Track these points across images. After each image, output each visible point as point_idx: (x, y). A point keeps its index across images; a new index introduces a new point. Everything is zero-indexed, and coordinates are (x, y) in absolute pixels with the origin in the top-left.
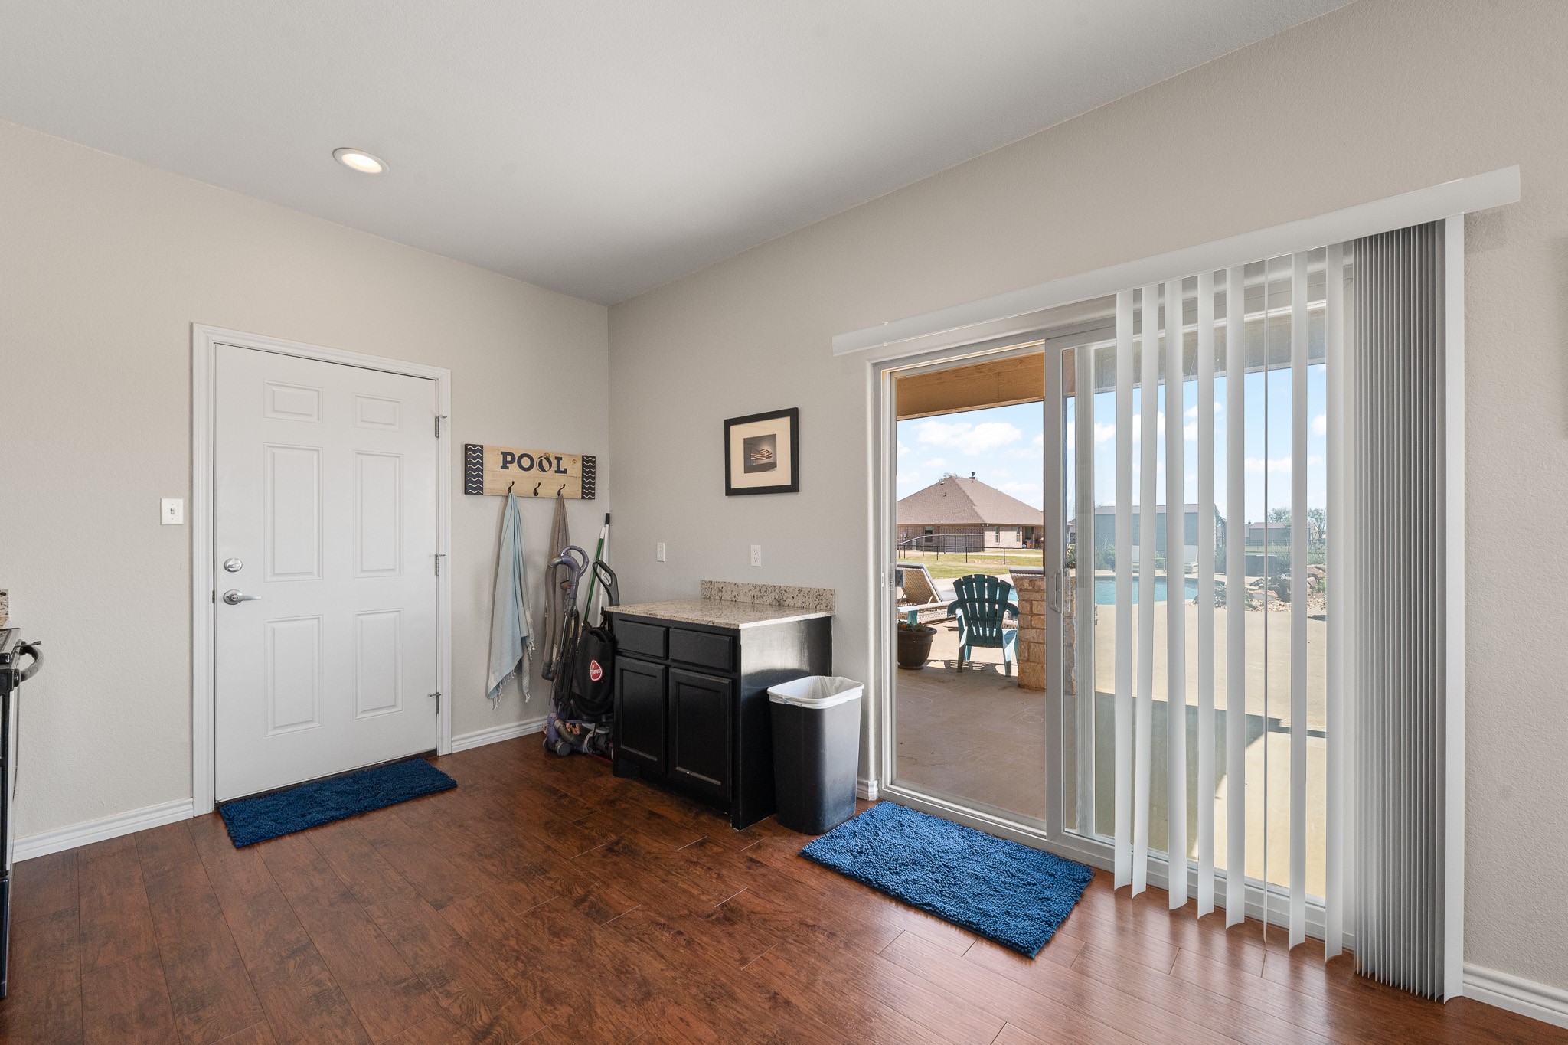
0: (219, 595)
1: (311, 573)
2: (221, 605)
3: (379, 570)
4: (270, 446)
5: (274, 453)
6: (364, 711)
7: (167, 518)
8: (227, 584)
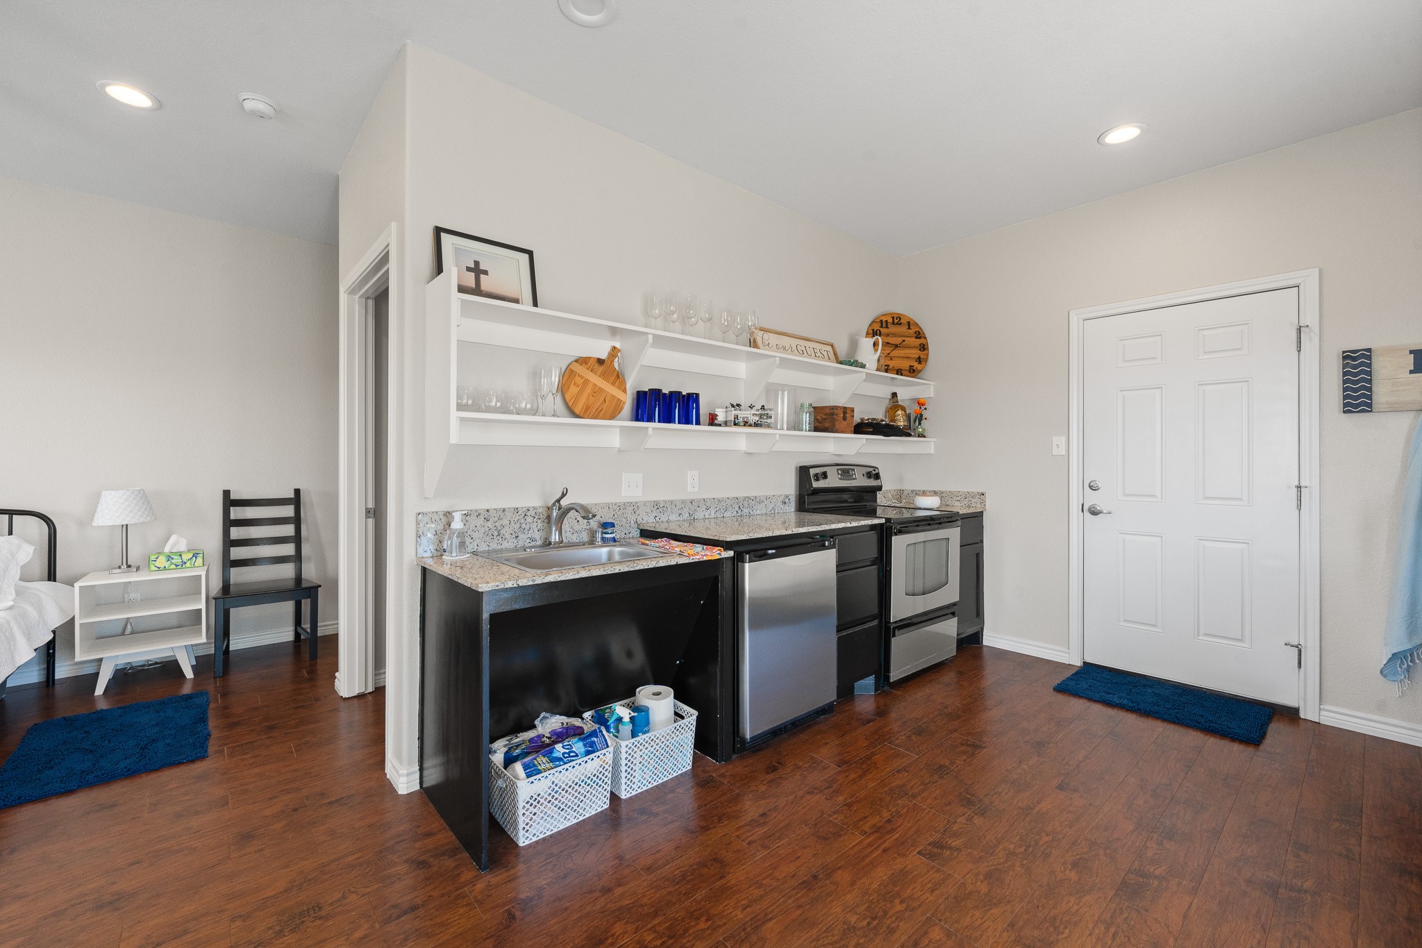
0: (1086, 508)
1: (1154, 496)
2: (1087, 514)
3: (1221, 498)
4: (1121, 391)
5: (1124, 396)
6: (1206, 635)
7: (1055, 451)
8: (1092, 499)
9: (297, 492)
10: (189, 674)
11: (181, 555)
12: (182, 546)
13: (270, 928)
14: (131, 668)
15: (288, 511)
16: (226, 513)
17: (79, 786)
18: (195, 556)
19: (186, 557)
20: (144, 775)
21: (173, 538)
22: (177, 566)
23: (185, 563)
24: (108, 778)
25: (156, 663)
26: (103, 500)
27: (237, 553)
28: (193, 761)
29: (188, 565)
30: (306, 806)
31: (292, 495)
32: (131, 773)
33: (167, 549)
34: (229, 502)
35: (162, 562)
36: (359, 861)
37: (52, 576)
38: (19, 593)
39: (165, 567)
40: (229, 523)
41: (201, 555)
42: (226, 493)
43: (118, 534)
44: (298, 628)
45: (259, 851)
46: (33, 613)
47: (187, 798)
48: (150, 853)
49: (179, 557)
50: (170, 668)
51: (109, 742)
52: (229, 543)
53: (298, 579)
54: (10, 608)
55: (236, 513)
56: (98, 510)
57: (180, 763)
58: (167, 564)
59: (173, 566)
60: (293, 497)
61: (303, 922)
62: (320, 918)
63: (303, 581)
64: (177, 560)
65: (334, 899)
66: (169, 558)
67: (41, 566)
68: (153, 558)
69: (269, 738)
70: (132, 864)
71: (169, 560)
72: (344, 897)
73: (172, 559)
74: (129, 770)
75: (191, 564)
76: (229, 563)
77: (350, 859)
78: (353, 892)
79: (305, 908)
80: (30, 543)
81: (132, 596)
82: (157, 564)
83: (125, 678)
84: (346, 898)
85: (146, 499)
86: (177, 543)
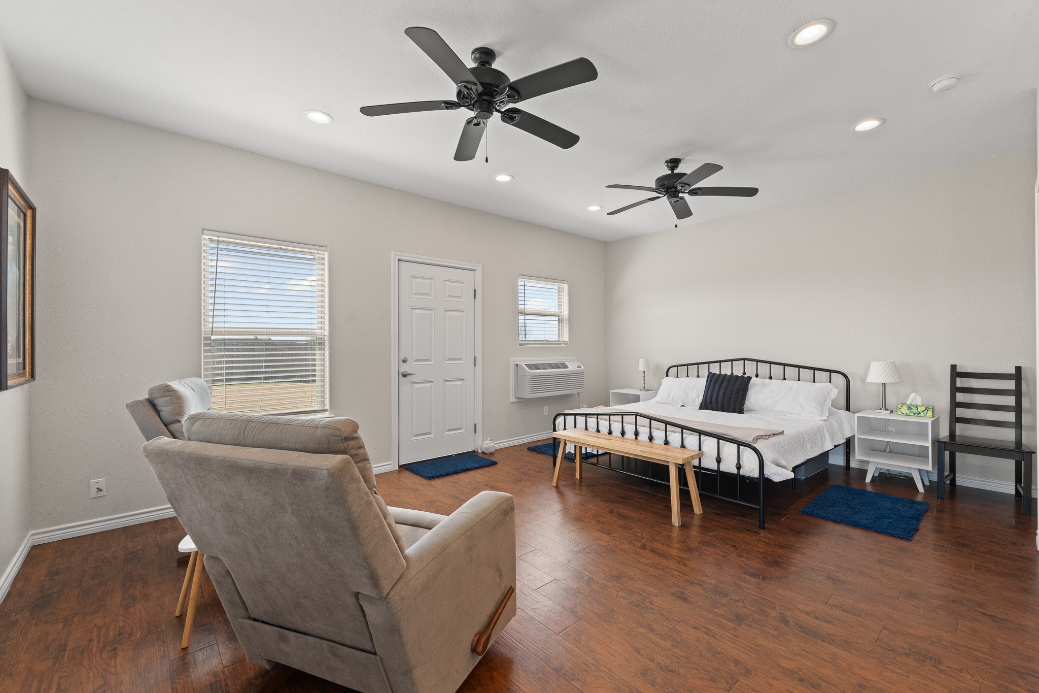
9: (1019, 369)
10: (921, 489)
11: (917, 407)
12: (919, 401)
13: (902, 648)
14: (888, 474)
15: (1010, 385)
16: (953, 382)
17: (841, 521)
18: (927, 409)
19: (921, 409)
20: (873, 532)
21: (913, 395)
22: (914, 414)
23: (920, 413)
24: (855, 525)
25: (905, 476)
26: (871, 367)
27: (961, 412)
28: (902, 538)
29: (922, 414)
30: (963, 604)
31: (1013, 372)
32: (866, 528)
33: (908, 402)
34: (955, 373)
35: (905, 409)
36: (987, 661)
37: (848, 408)
38: (830, 414)
39: (907, 414)
40: (955, 389)
41: (931, 409)
42: (954, 367)
43: (881, 388)
44: (1018, 485)
45: (917, 607)
46: (836, 425)
47: (889, 555)
48: (859, 570)
49: (916, 408)
50: (909, 482)
51: (862, 507)
52: (955, 404)
53: (1019, 442)
54: (825, 420)
55: (960, 382)
56: (869, 373)
57: (893, 536)
58: (908, 412)
59: (912, 414)
60: (1014, 373)
61: (925, 661)
62: (937, 668)
63: (1023, 446)
64: (914, 410)
65: (953, 666)
66: (909, 408)
67: (842, 401)
68: (899, 406)
69: (958, 550)
70: (849, 569)
71: (909, 409)
72: (961, 670)
73: (911, 409)
74: (865, 525)
75: (924, 414)
76: (955, 420)
77: (979, 654)
78: (970, 674)
79: (930, 656)
80: (837, 388)
81: (890, 429)
82: (902, 410)
83: (885, 479)
84: (962, 672)
85: (897, 369)
86: (915, 398)
